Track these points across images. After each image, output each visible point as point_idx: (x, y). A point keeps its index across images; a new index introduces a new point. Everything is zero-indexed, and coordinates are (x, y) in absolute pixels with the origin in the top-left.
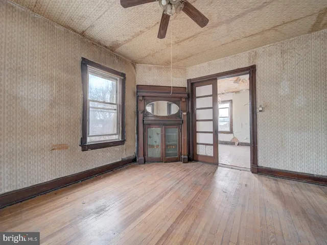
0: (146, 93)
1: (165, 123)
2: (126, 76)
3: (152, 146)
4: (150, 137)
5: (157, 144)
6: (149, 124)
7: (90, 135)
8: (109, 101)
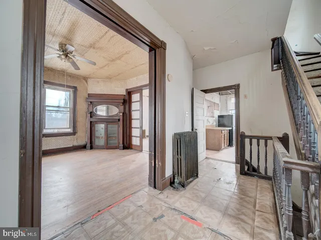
0: (95, 100)
1: (108, 121)
2: (78, 88)
3: (98, 137)
4: (97, 131)
5: (102, 136)
6: (96, 122)
7: (46, 128)
8: (63, 106)
